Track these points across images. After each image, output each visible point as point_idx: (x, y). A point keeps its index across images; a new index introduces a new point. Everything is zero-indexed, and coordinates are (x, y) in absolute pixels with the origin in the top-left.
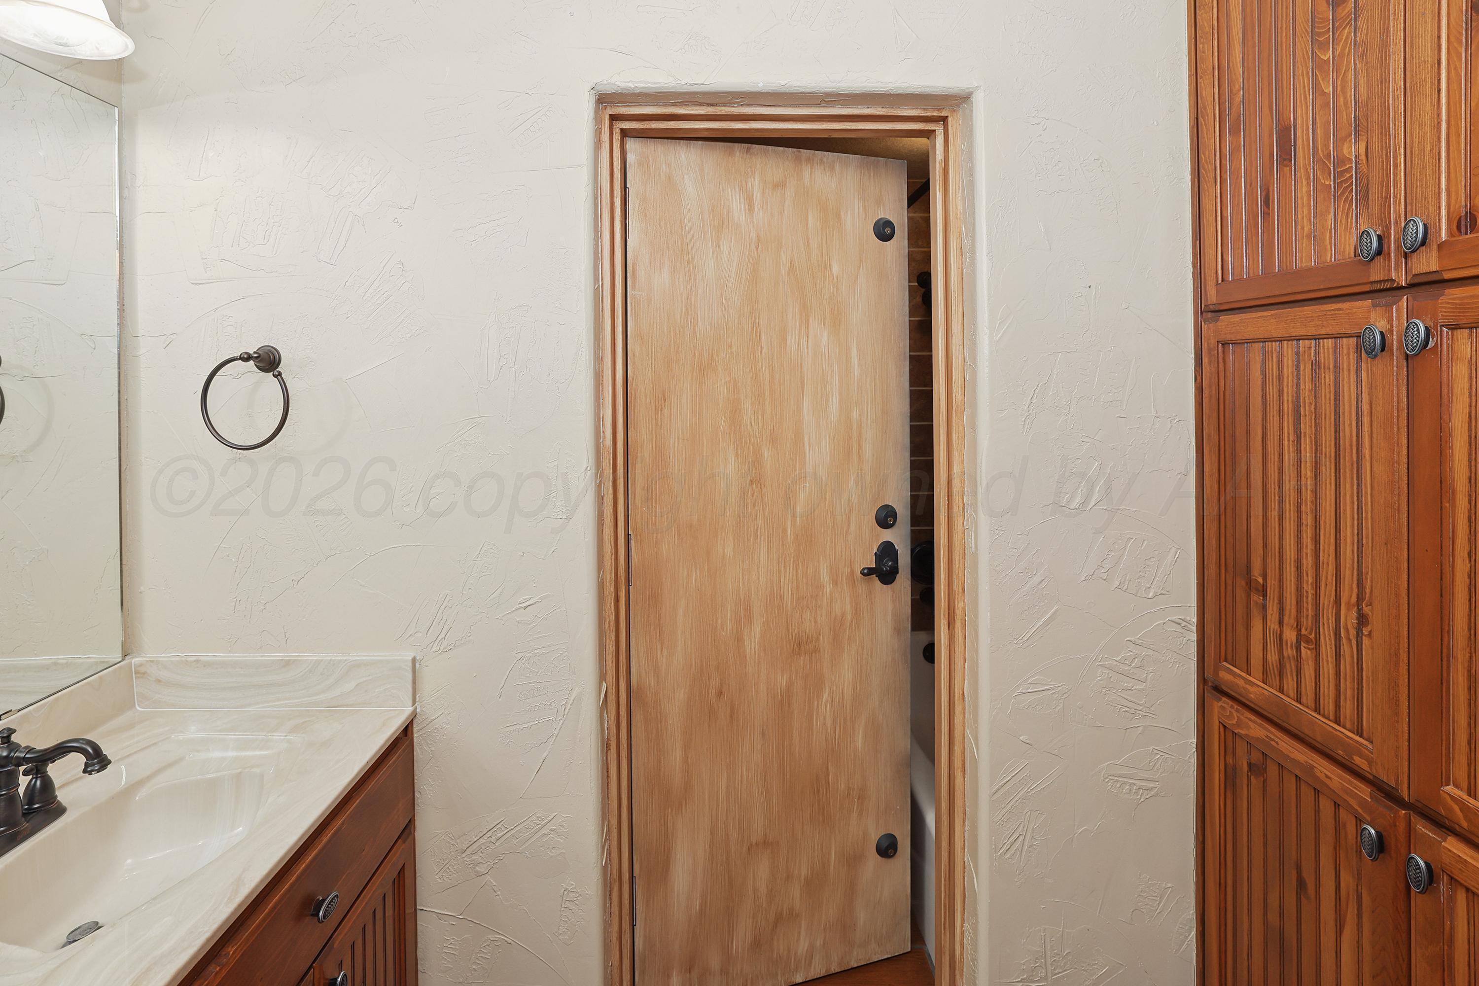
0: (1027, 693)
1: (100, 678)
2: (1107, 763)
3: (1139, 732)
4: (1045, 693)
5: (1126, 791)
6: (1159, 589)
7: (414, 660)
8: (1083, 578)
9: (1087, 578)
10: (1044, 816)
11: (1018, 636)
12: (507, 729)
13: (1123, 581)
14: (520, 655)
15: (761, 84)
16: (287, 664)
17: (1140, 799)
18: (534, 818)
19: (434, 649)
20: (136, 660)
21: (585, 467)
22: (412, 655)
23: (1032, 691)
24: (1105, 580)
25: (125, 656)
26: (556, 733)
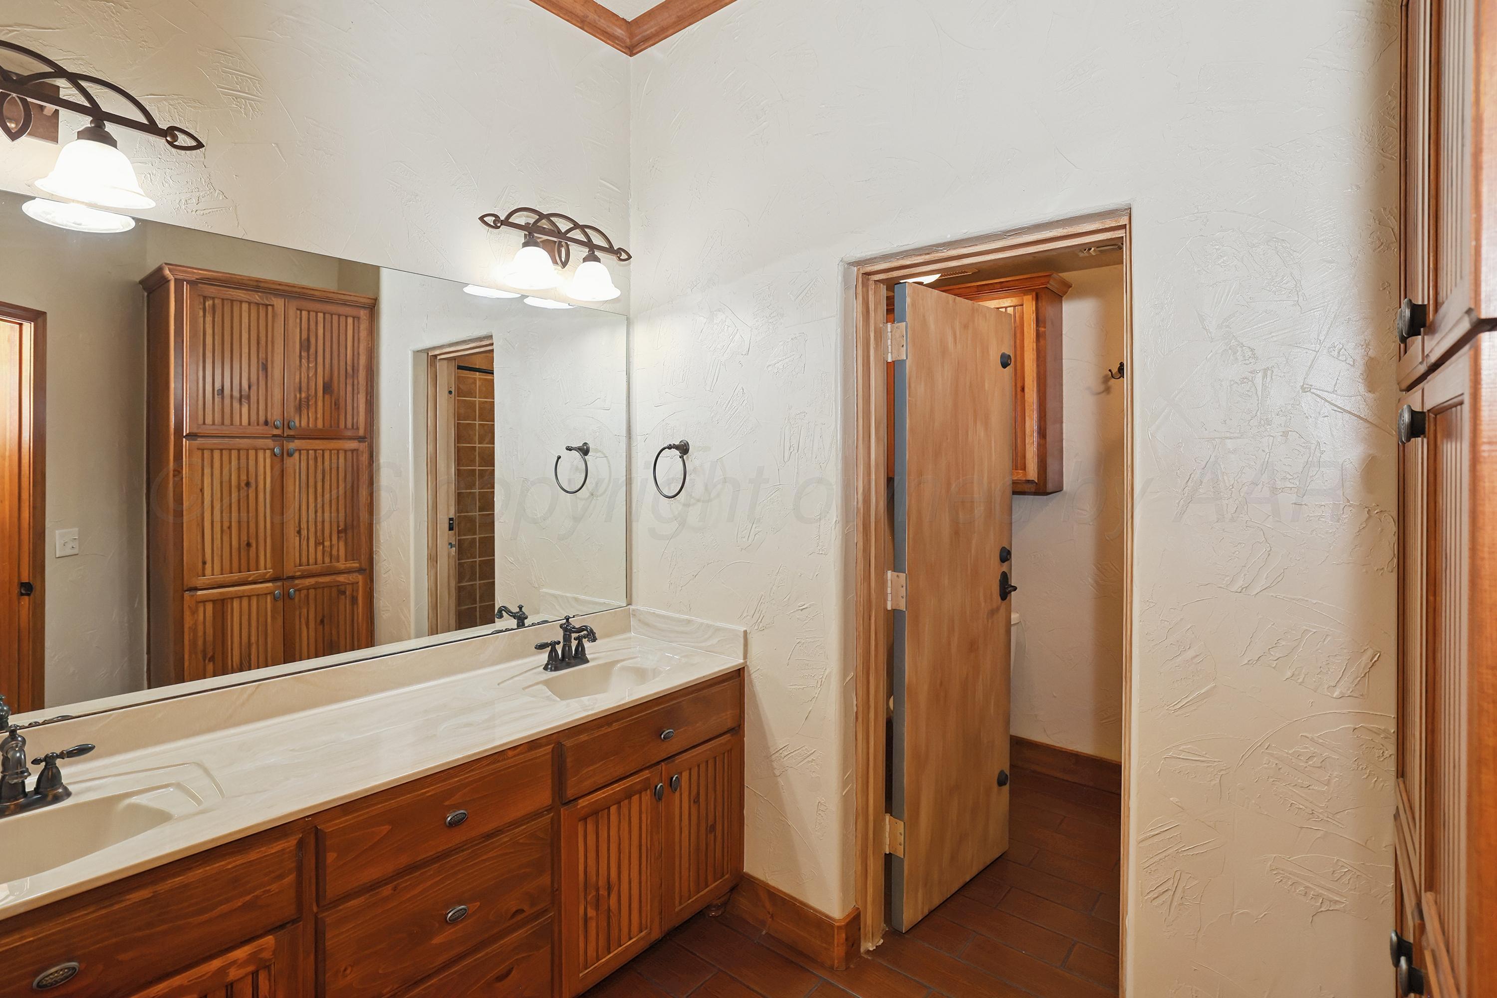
0: (1177, 758)
1: (615, 611)
2: (1275, 855)
3: (1319, 836)
4: (1198, 763)
5: (1300, 893)
6: (1348, 690)
7: (745, 632)
8: (1246, 662)
9: (1250, 662)
10: (1196, 882)
11: (1169, 703)
12: (791, 687)
13: (1296, 673)
14: (798, 641)
15: (949, 236)
16: (689, 622)
17: (1321, 908)
18: (804, 749)
19: (756, 628)
20: (631, 607)
21: (835, 520)
22: (745, 629)
23: (1184, 757)
24: (1274, 668)
25: (629, 604)
26: (816, 696)
